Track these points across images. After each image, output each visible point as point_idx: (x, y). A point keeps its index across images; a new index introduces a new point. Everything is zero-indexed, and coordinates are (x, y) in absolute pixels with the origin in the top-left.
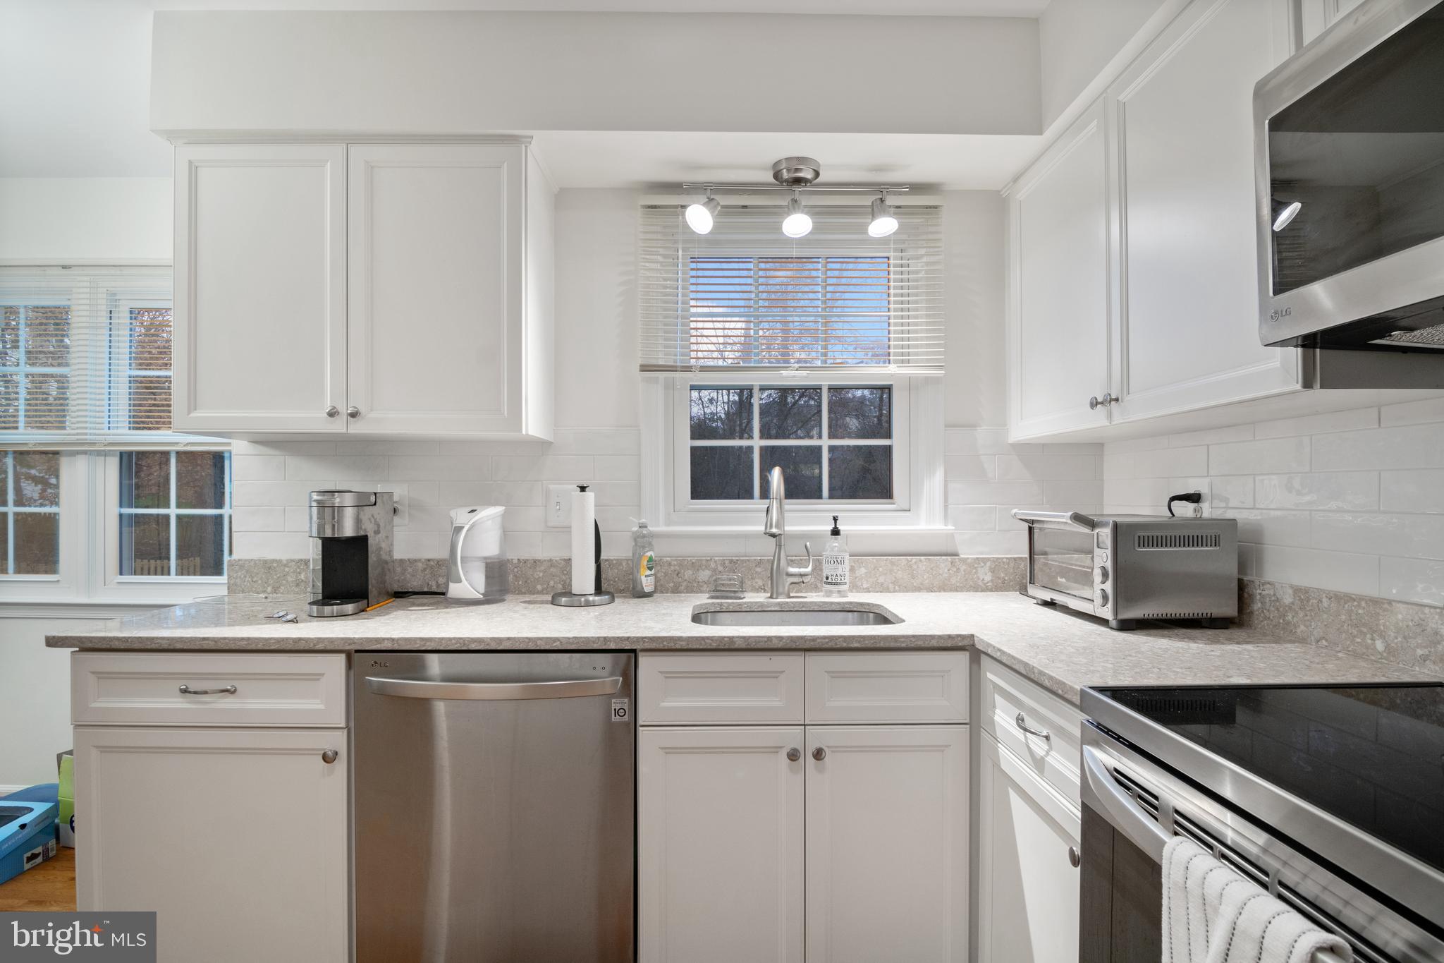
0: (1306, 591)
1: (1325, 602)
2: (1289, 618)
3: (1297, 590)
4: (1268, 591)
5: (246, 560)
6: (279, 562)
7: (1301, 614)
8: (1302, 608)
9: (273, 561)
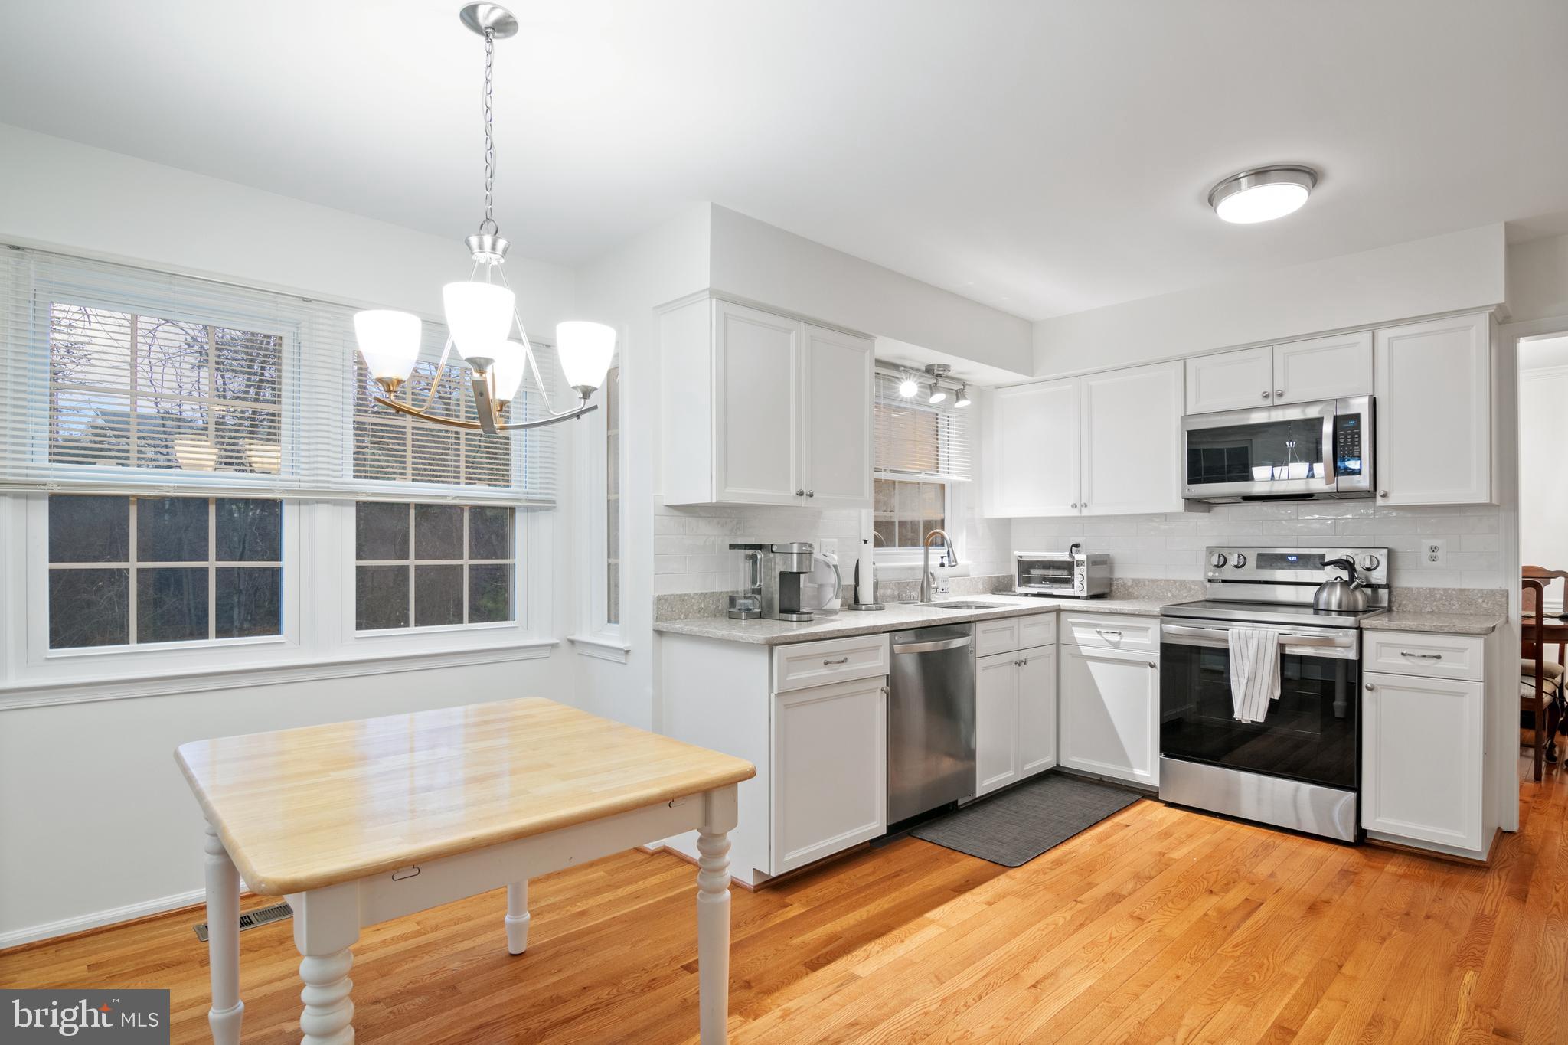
0: (1138, 580)
1: (1147, 583)
2: (1130, 590)
3: (1134, 580)
4: (1120, 581)
5: (668, 595)
6: (688, 595)
7: (1136, 588)
8: (1137, 586)
9: (685, 595)
